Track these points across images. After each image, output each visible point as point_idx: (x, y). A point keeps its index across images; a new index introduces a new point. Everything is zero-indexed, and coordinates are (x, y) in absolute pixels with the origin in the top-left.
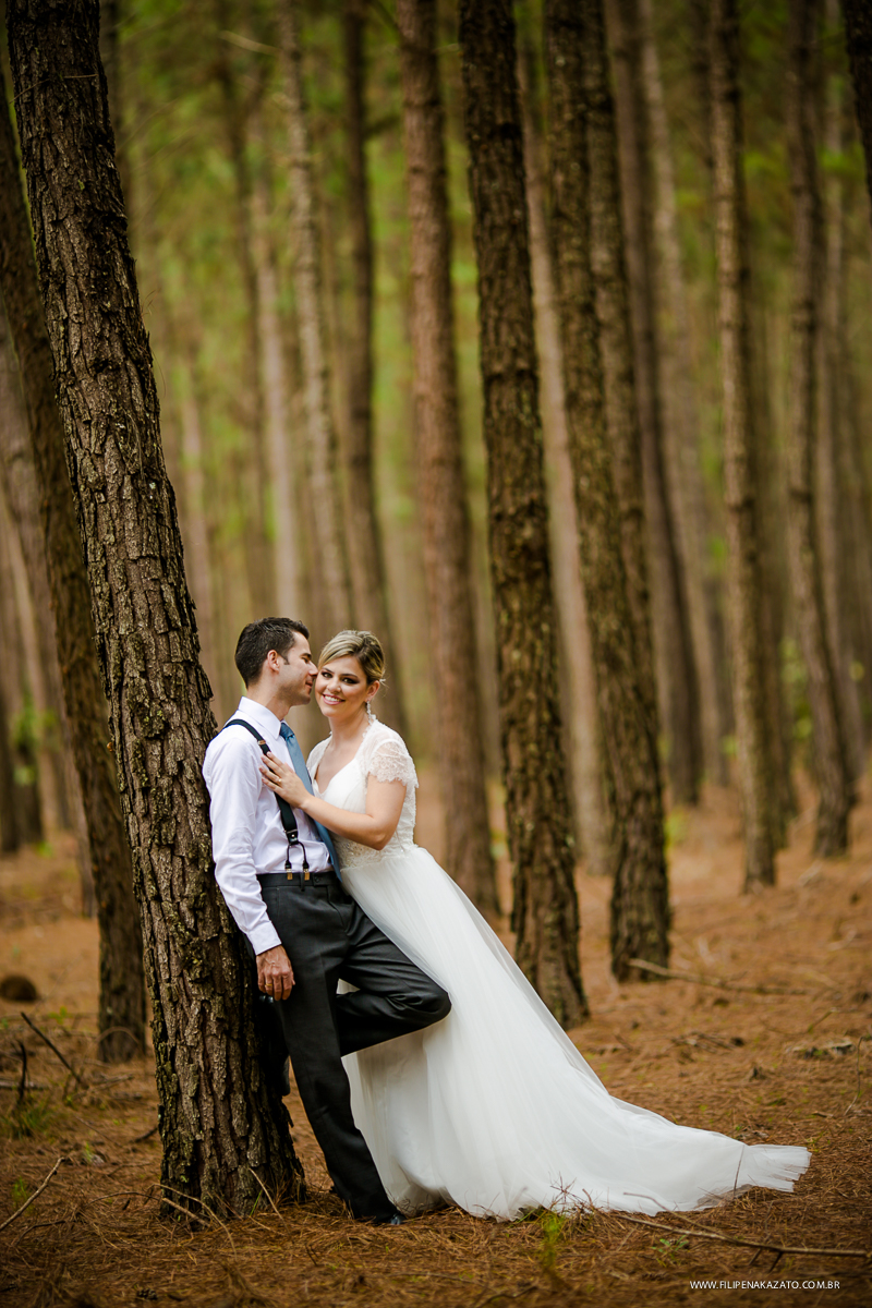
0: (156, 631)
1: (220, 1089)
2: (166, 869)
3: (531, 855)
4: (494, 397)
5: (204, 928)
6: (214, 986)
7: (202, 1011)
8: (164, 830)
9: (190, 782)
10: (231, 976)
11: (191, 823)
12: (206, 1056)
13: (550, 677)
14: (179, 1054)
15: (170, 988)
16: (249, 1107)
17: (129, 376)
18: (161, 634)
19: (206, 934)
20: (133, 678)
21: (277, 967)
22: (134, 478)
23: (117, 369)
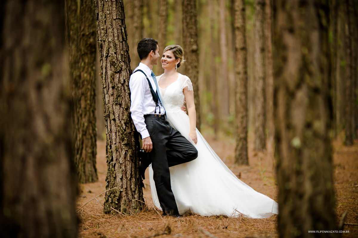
0: (120, 41)
1: (129, 176)
2: (118, 111)
5: (128, 129)
6: (129, 146)
7: (126, 153)
8: (119, 99)
9: (126, 86)
10: (134, 144)
11: (126, 98)
12: (125, 166)
14: (117, 165)
15: (116, 146)
16: (136, 182)
18: (121, 42)
19: (128, 131)
20: (112, 54)
21: (149, 142)
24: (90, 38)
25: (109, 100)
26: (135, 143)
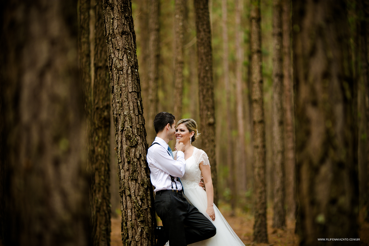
0: (135, 114)
2: (134, 186)
3: (100, 209)
4: (98, 73)
5: (144, 205)
6: (145, 223)
7: (142, 230)
8: (134, 175)
9: (143, 161)
11: (142, 173)
12: (141, 244)
13: (109, 157)
14: (133, 243)
15: (132, 223)
17: (131, 37)
18: (137, 115)
19: (145, 207)
20: (128, 128)
22: (131, 67)
23: (128, 35)
24: (104, 111)
25: (124, 176)
26: (151, 220)
